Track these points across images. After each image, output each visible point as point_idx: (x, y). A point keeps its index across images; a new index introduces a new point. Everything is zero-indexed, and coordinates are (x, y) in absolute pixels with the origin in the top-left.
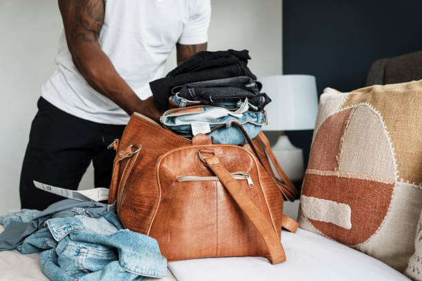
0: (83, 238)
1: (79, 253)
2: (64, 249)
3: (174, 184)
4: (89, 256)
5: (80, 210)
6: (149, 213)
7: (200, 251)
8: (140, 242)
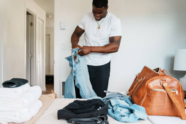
0: (122, 106)
1: (121, 110)
2: (116, 109)
3: (151, 91)
4: (124, 111)
5: (118, 97)
6: (142, 99)
7: (158, 113)
8: (140, 108)
